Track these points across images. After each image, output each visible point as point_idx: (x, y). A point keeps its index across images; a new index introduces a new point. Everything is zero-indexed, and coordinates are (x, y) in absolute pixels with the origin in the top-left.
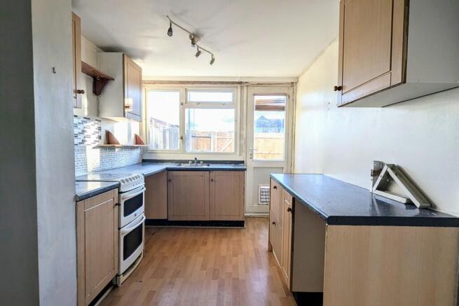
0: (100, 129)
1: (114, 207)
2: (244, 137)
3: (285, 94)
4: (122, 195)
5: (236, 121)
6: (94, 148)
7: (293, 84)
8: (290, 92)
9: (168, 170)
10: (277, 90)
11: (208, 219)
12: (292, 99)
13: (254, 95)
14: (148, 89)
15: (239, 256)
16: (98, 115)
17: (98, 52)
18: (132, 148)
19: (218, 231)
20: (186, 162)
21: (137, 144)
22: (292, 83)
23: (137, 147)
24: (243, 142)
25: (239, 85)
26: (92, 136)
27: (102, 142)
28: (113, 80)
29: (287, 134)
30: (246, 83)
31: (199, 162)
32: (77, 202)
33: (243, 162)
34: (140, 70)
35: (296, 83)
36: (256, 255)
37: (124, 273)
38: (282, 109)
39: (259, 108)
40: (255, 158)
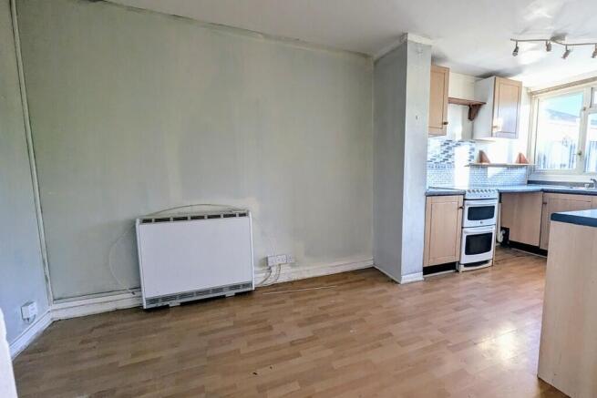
0: (473, 149)
1: (458, 209)
4: (466, 201)
6: (466, 166)
9: (544, 191)
14: (541, 99)
16: (472, 138)
17: (477, 81)
18: (513, 167)
21: (520, 162)
23: (521, 167)
28: (485, 103)
32: (426, 196)
34: (519, 85)
37: (465, 265)
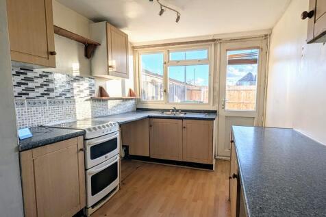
0: (92, 85)
1: (78, 152)
2: (217, 90)
3: (258, 48)
4: (87, 141)
5: (210, 75)
6: (87, 100)
7: (267, 37)
8: (263, 45)
9: (150, 117)
10: (250, 44)
11: (181, 160)
12: (265, 51)
13: (227, 50)
15: (198, 201)
16: (91, 75)
18: (126, 100)
19: (188, 171)
20: (168, 110)
21: (131, 96)
22: (266, 35)
23: (132, 99)
24: (216, 94)
25: (213, 43)
26: (85, 91)
27: (95, 95)
28: (100, 45)
29: (259, 86)
30: (220, 40)
31: (177, 111)
32: (20, 152)
33: (215, 112)
34: (126, 36)
35: (270, 35)
36: (215, 203)
37: (93, 207)
38: (254, 61)
39: (232, 62)
40: (226, 108)
